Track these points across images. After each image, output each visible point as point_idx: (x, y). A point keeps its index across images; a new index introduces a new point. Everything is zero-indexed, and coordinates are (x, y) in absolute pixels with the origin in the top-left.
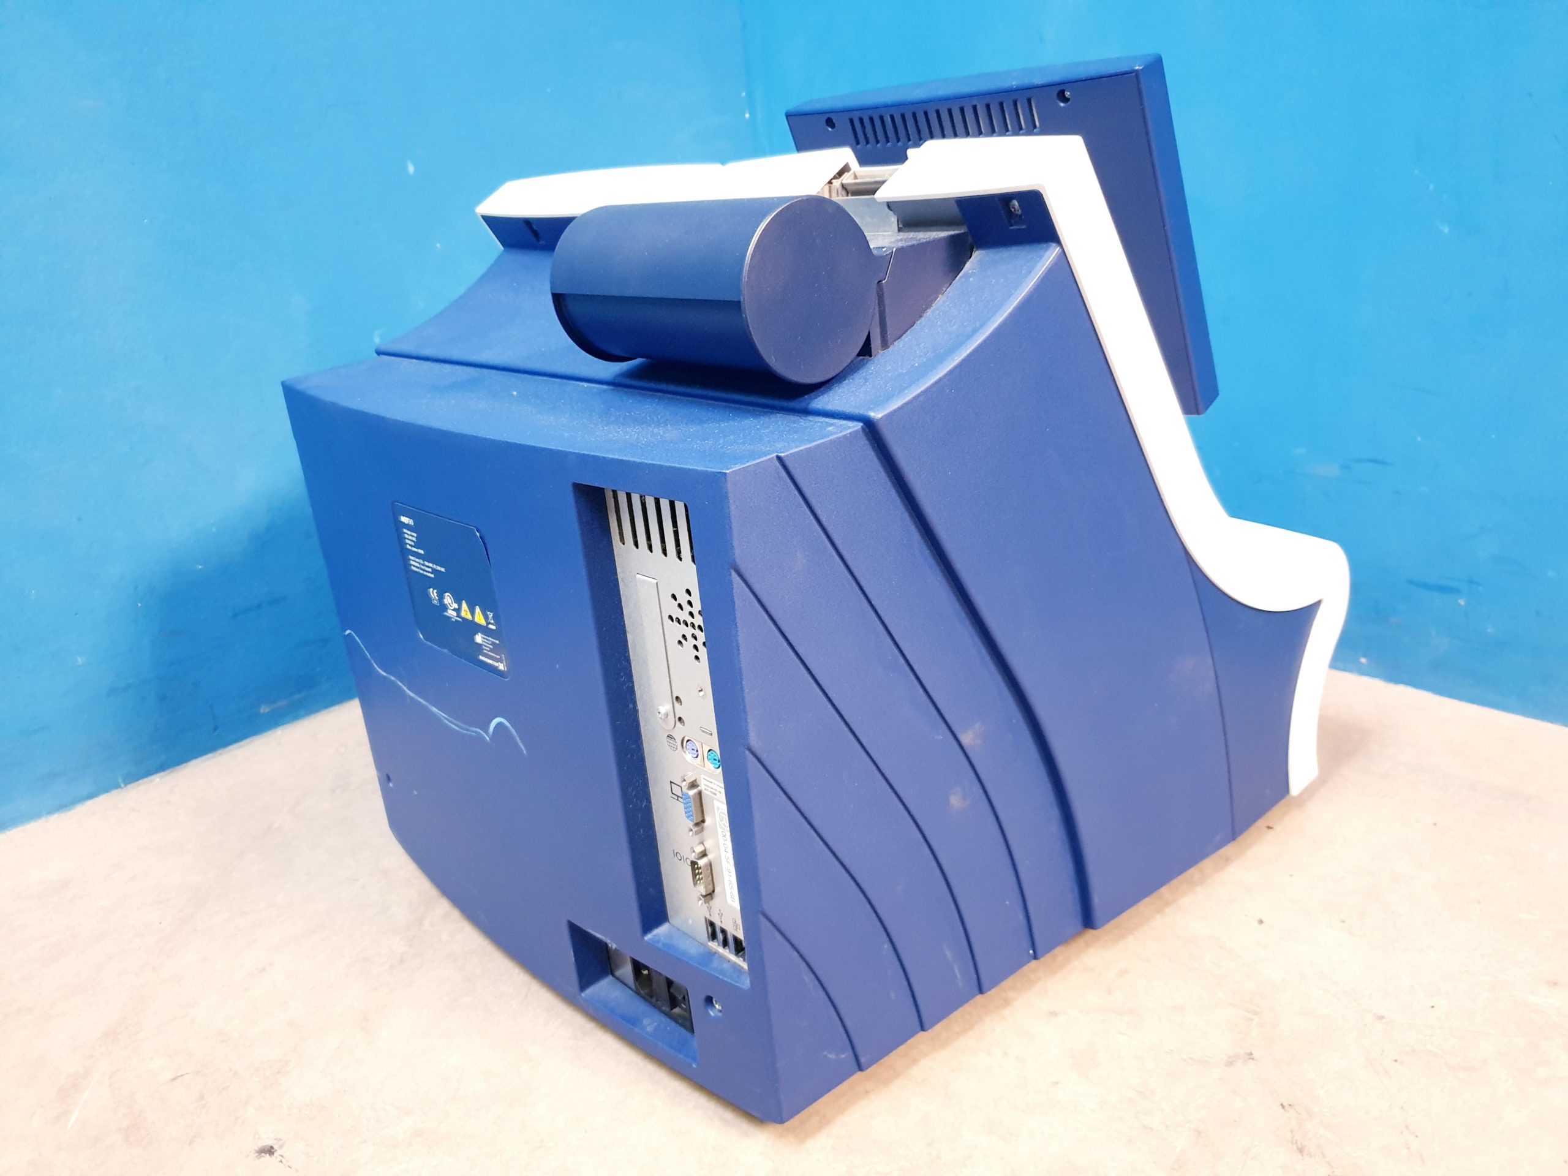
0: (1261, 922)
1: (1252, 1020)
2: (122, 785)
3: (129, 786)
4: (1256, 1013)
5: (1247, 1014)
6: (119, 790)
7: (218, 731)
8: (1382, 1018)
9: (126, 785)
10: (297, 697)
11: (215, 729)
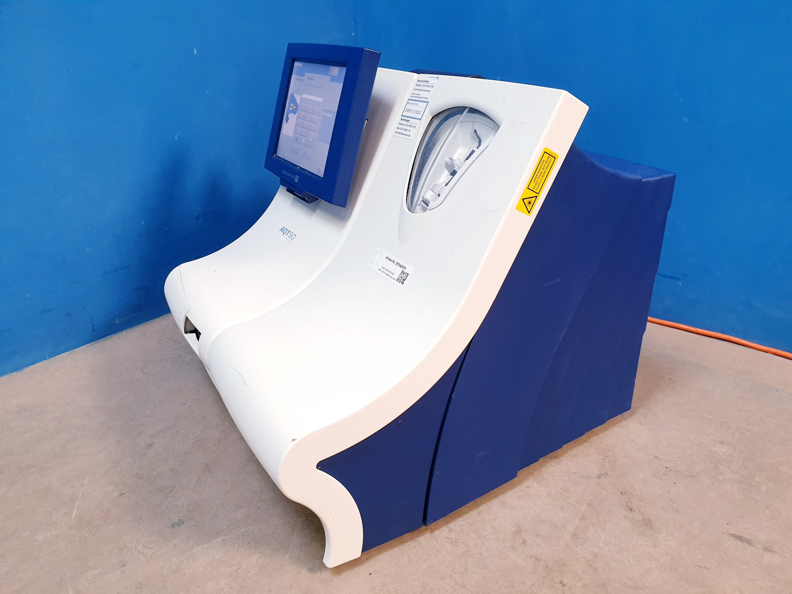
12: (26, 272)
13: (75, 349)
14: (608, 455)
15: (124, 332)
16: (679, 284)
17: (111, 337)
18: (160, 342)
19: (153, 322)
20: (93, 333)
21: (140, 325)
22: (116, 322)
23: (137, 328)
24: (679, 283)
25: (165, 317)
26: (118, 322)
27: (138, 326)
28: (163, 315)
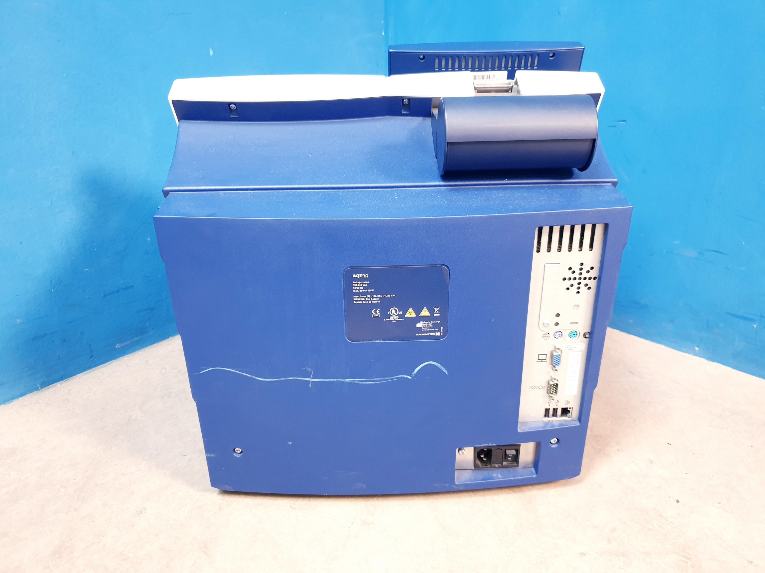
0: (678, 501)
1: (687, 562)
2: (39, 388)
3: (43, 389)
4: (688, 558)
5: (684, 559)
6: (38, 391)
7: (92, 358)
8: (751, 562)
9: (41, 388)
10: (136, 339)
11: (92, 357)
12: (17, 296)
13: (70, 378)
14: (689, 556)
15: (126, 357)
16: (754, 327)
17: (111, 363)
18: (163, 371)
19: (157, 346)
20: (91, 359)
21: (143, 349)
22: (117, 347)
23: (140, 352)
24: (754, 325)
25: (172, 340)
26: (119, 347)
27: (141, 350)
28: (169, 337)
